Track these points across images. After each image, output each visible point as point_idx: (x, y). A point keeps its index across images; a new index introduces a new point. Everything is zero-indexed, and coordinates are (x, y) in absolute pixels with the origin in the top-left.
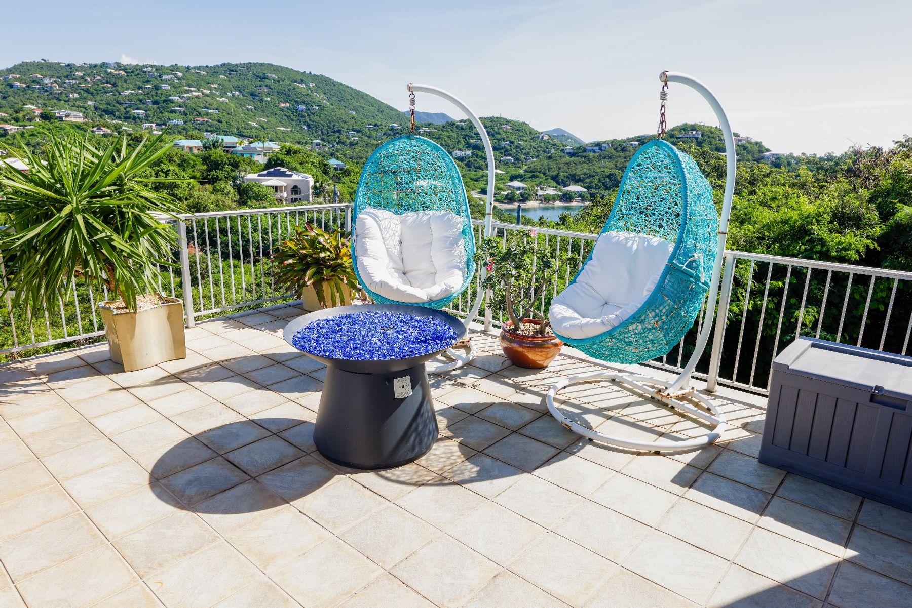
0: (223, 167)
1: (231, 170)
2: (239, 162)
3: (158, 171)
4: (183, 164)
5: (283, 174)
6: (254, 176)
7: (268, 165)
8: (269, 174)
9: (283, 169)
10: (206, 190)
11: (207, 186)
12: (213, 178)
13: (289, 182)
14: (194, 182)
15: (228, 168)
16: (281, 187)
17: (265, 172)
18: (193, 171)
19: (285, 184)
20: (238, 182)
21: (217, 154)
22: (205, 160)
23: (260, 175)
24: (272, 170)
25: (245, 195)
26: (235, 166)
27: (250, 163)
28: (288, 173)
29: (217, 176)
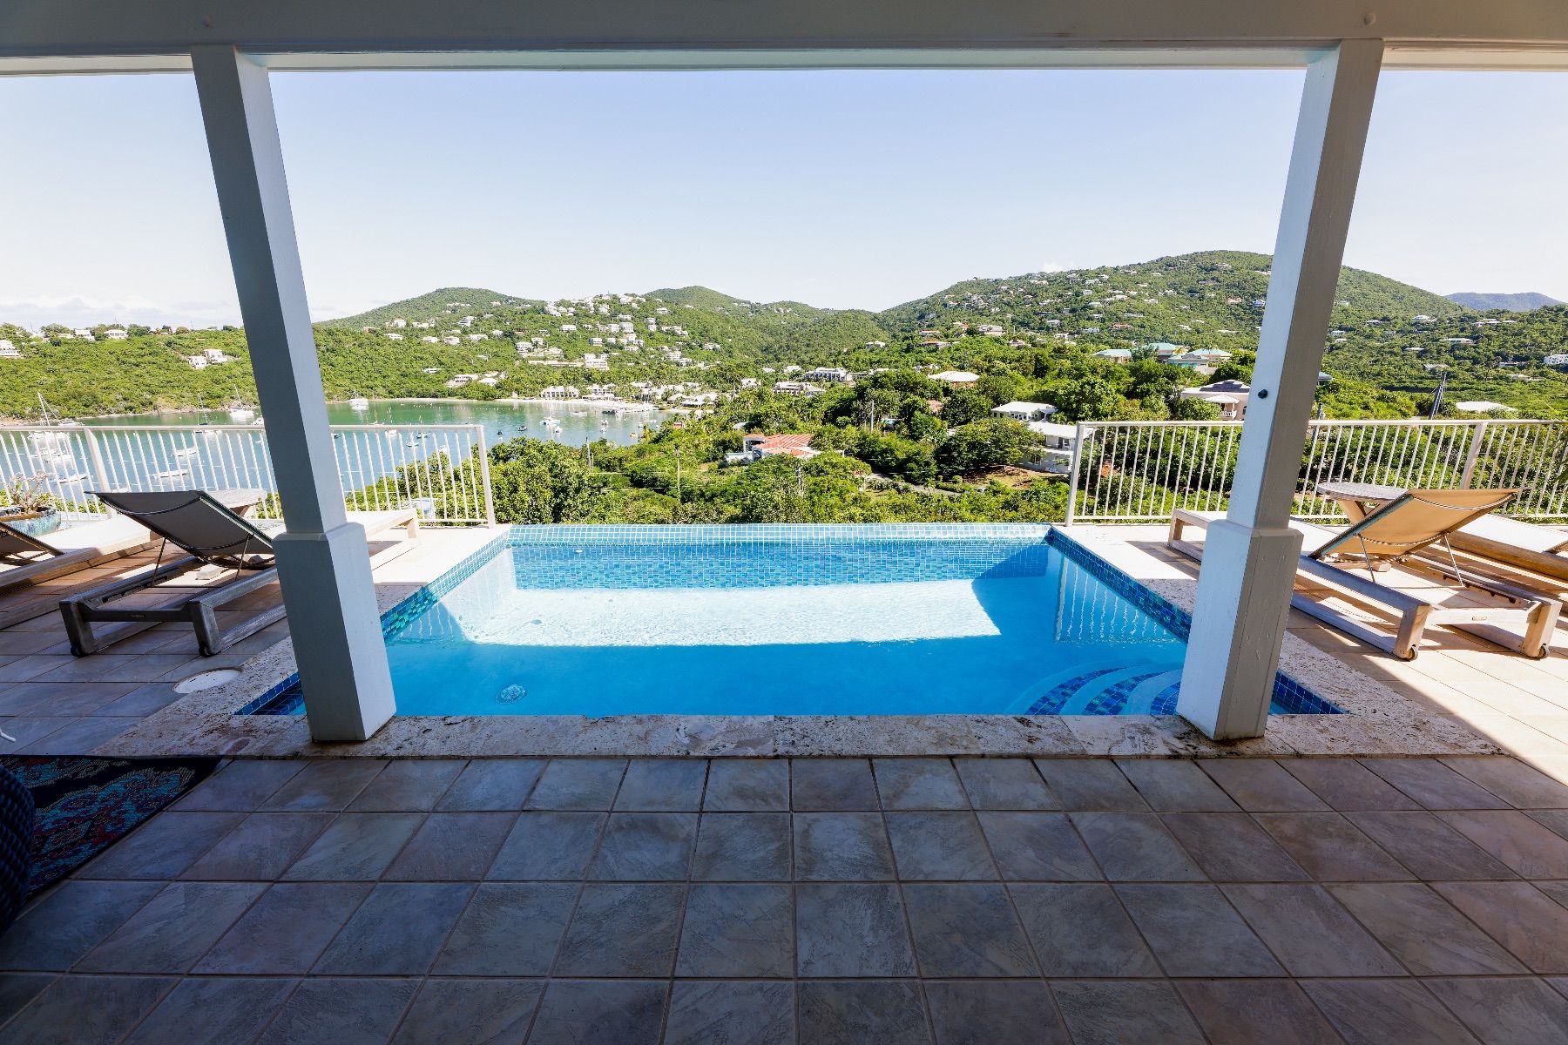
0: (1156, 380)
1: (1167, 383)
2: (1177, 374)
3: (1085, 384)
4: (1108, 375)
5: (1237, 389)
6: (1196, 390)
7: (1215, 378)
8: (1216, 389)
9: (1236, 383)
10: (1134, 406)
11: (1135, 401)
12: (1142, 392)
13: (1242, 399)
14: (1121, 397)
15: (1162, 380)
16: (1230, 405)
17: (1211, 386)
18: (1118, 384)
19: (1237, 402)
20: (1172, 396)
21: (1149, 363)
22: (1134, 372)
23: (1202, 390)
24: (1221, 383)
25: (1178, 409)
26: (1172, 378)
27: (1191, 374)
28: (1244, 387)
29: (1148, 390)
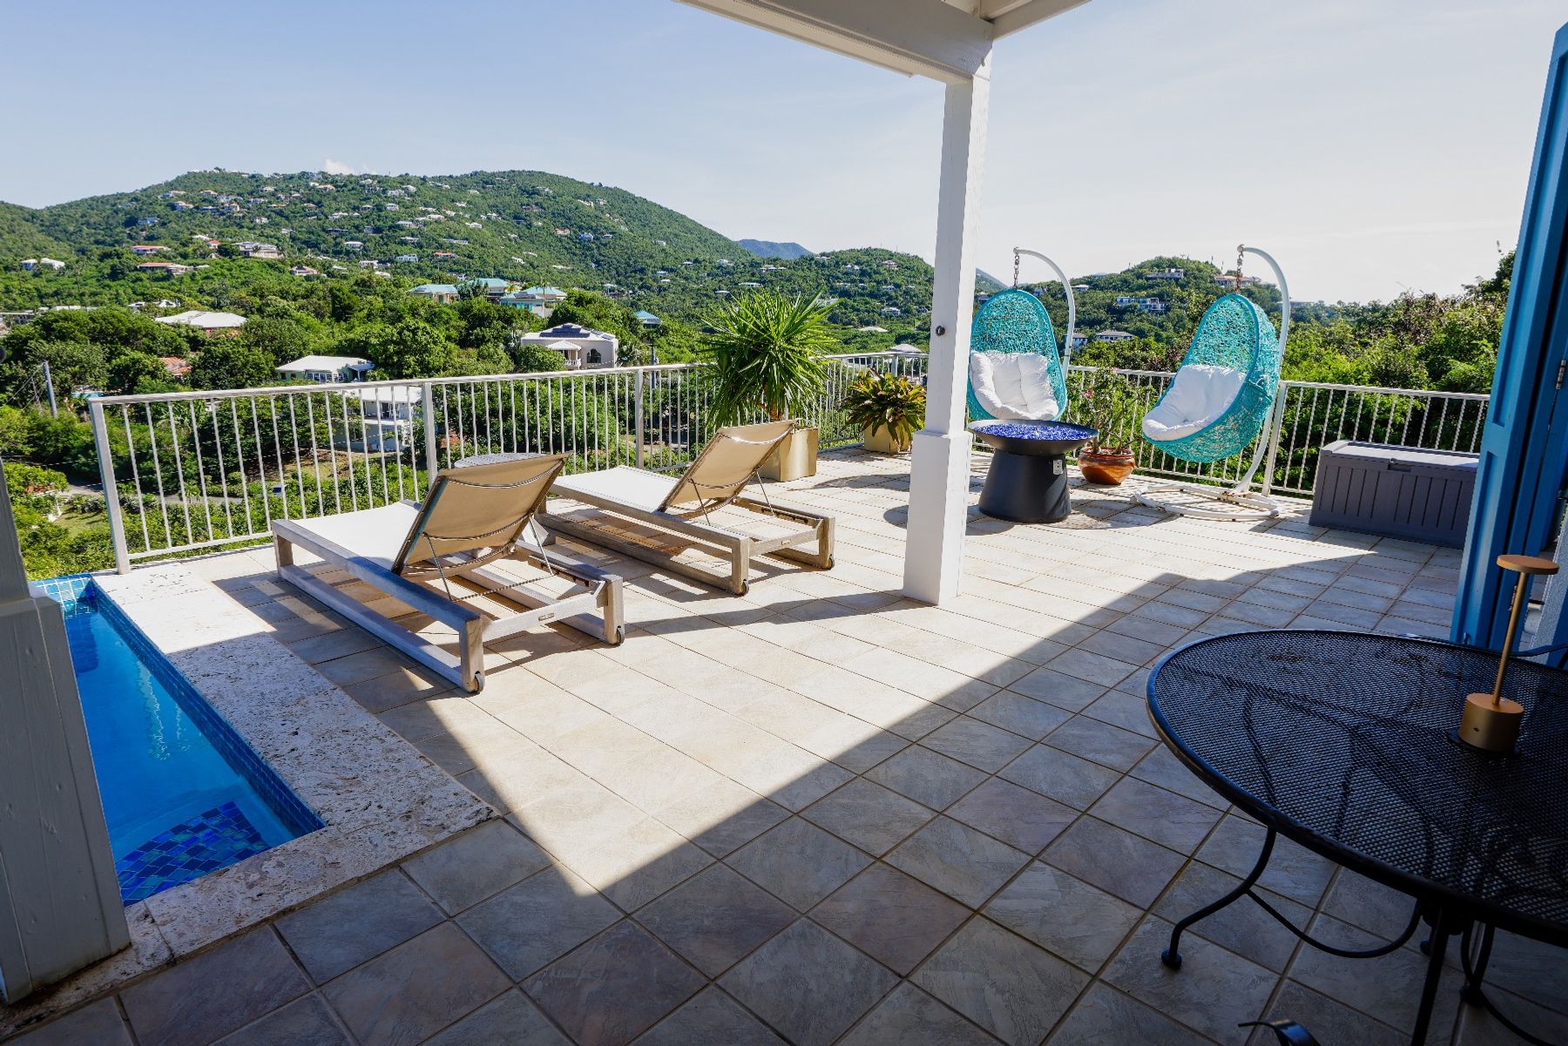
0: (490, 323)
1: (503, 327)
2: (513, 316)
3: (403, 329)
4: (433, 318)
5: (576, 333)
6: (535, 336)
7: (553, 321)
8: (556, 334)
9: (575, 326)
10: (469, 356)
11: (471, 350)
12: (477, 339)
13: (584, 345)
14: (451, 346)
15: (498, 324)
16: (573, 352)
17: (550, 330)
18: (447, 329)
19: (579, 348)
20: (513, 344)
21: (479, 304)
22: (464, 313)
23: (542, 335)
24: (560, 327)
25: (522, 359)
26: (508, 320)
27: (528, 316)
28: (583, 331)
29: (484, 336)
